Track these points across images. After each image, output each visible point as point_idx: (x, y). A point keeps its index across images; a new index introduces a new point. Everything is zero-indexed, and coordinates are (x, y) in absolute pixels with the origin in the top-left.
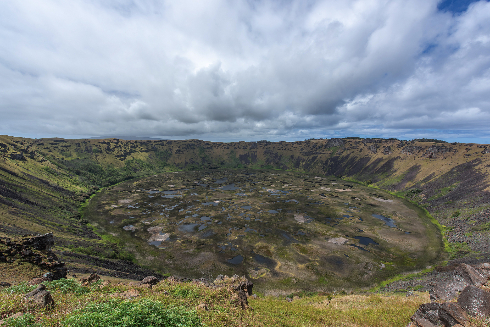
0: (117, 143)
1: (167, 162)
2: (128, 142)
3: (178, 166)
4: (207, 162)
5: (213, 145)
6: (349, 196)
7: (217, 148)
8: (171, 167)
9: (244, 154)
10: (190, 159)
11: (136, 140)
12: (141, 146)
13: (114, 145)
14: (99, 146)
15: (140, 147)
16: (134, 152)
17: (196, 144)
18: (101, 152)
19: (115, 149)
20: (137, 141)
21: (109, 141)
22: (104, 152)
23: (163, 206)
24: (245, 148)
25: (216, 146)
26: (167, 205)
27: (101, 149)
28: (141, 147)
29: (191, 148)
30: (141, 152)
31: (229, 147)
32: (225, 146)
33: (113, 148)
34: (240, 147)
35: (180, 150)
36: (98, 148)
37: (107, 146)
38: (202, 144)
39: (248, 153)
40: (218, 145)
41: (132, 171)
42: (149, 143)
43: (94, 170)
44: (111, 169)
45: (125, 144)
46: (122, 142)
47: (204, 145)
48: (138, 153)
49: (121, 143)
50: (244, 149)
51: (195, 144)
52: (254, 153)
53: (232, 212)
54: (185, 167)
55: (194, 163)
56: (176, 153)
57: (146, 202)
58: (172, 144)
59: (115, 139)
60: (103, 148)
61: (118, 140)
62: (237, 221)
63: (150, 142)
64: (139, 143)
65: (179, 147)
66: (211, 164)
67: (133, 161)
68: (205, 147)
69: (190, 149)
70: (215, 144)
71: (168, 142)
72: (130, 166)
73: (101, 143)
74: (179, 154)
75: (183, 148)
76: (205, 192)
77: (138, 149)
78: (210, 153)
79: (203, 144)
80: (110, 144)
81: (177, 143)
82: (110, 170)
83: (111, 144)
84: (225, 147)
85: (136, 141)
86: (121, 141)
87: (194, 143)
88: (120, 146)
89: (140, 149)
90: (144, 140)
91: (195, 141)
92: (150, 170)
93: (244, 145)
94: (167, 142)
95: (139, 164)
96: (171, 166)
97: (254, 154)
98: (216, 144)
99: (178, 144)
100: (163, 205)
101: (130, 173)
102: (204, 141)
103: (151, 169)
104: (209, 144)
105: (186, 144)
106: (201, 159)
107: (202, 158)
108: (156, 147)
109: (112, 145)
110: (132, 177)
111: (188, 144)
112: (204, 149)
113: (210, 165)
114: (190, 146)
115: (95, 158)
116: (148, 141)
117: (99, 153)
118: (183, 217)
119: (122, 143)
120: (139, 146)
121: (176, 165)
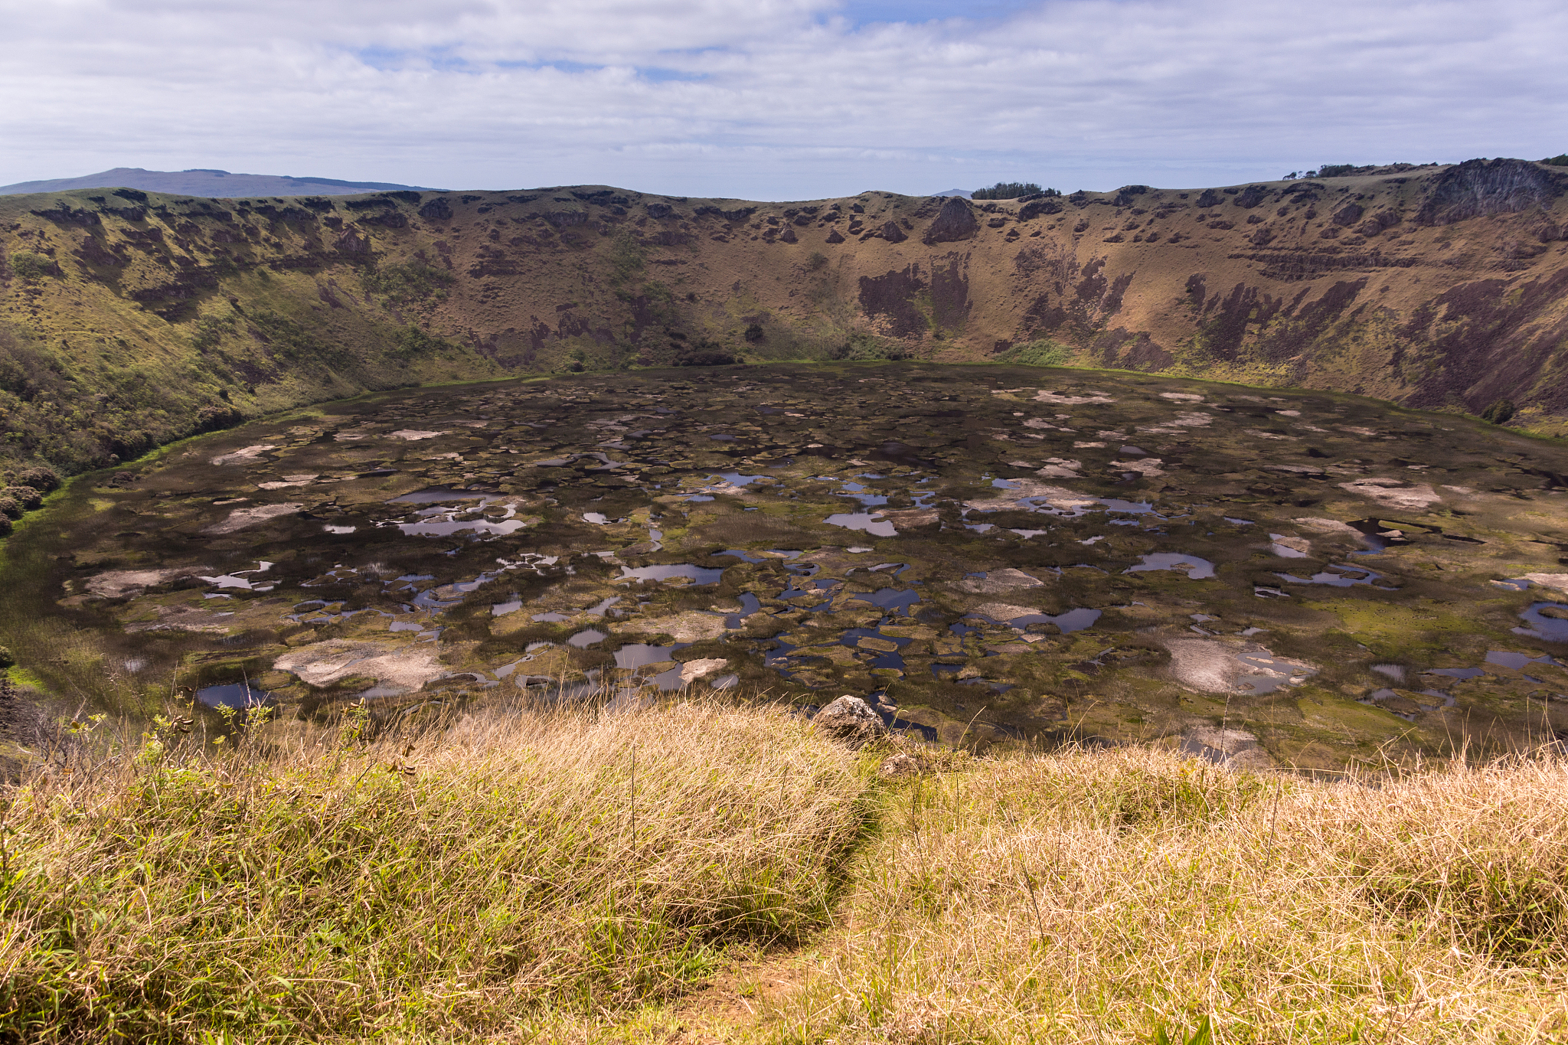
0: (137, 217)
1: (427, 325)
2: (202, 210)
3: (493, 349)
4: (661, 329)
5: (695, 220)
6: (1545, 538)
7: (721, 239)
8: (451, 359)
9: (891, 273)
10: (559, 308)
11: (242, 197)
12: (272, 229)
13: (123, 231)
14: (42, 234)
15: (267, 240)
16: (234, 272)
17: (596, 211)
18: (54, 271)
19: (130, 250)
20: (247, 203)
21: (92, 207)
22: (72, 272)
23: (405, 583)
24: (893, 234)
25: (718, 227)
26: (427, 578)
27: (50, 252)
28: (274, 239)
29: (566, 240)
30: (275, 266)
31: (797, 229)
32: (772, 221)
33: (118, 248)
34: (868, 226)
35: (499, 255)
36: (38, 250)
37: (84, 233)
38: (631, 213)
39: (916, 268)
40: (728, 215)
41: (230, 381)
42: (321, 217)
43: (26, 374)
44: (118, 370)
45: (183, 221)
46: (163, 208)
47: (642, 222)
48: (262, 274)
49: (158, 215)
50: (887, 239)
51: (586, 216)
52: (954, 265)
53: (801, 620)
54: (532, 357)
55: (585, 334)
56: (476, 274)
57: (312, 555)
58: (450, 215)
59: (124, 193)
60: (63, 249)
61: (141, 197)
62: (827, 676)
63: (323, 205)
64: (260, 211)
65: (495, 236)
66: (683, 337)
67: (231, 321)
68: (648, 233)
69: (562, 246)
70: (708, 210)
71: (430, 204)
72: (221, 353)
73: (48, 215)
74: (492, 279)
75: (515, 242)
76: (646, 502)
77: (257, 250)
78: (682, 268)
79: (636, 212)
80: (98, 221)
81: (482, 211)
82: (110, 378)
83: (105, 222)
84: (772, 232)
85: (241, 203)
86: (161, 203)
87: (579, 207)
88: (156, 234)
89: (271, 253)
90: (291, 196)
91: (590, 196)
92: (333, 374)
93: (889, 216)
94: (423, 202)
95: (267, 340)
96: (449, 352)
97: (954, 271)
98: (717, 212)
99: (486, 216)
100: (410, 578)
101: (224, 395)
102: (640, 195)
103: (336, 370)
104: (676, 210)
105: (533, 216)
106: (626, 305)
107: (632, 300)
108: (362, 236)
109: (113, 230)
110: (237, 419)
111: (548, 217)
112: (644, 243)
113: (679, 342)
114: (556, 225)
115: (23, 308)
116: (311, 203)
117: (46, 279)
118: (519, 642)
119: (164, 214)
120: (264, 233)
121: (481, 346)
